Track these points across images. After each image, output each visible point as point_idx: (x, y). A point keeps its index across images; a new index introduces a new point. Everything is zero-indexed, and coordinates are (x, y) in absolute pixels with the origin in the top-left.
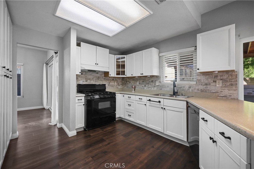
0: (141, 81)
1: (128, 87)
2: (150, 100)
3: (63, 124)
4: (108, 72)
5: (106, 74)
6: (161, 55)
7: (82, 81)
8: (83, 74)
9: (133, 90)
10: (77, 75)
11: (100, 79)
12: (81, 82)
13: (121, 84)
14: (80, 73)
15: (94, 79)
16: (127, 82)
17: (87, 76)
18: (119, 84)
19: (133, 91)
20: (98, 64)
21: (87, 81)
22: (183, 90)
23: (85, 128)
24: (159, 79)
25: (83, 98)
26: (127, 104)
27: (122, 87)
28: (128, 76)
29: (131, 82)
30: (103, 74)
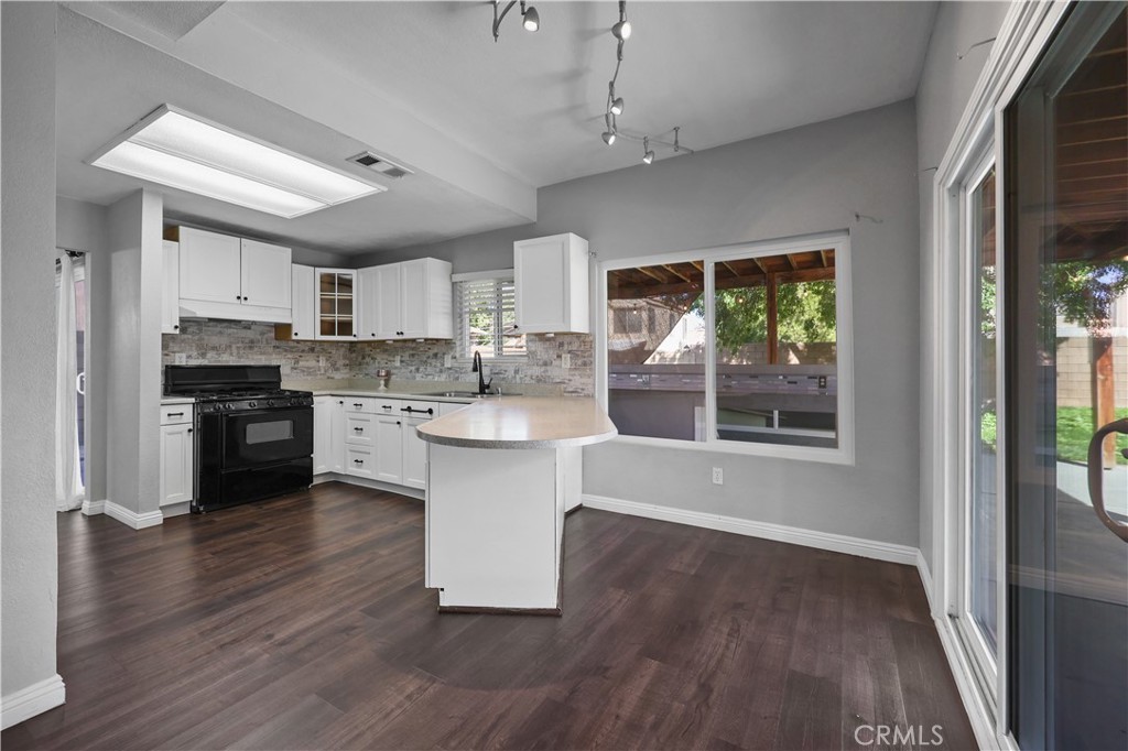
0: (407, 353)
1: (367, 375)
2: (409, 409)
3: (107, 501)
4: (288, 327)
5: (282, 331)
6: (457, 277)
7: (184, 355)
8: (190, 330)
9: (382, 382)
10: (163, 334)
11: (256, 349)
12: (180, 358)
13: (344, 365)
14: (176, 327)
15: (234, 346)
16: (364, 358)
17: (206, 337)
18: (338, 366)
19: (382, 387)
20: (246, 299)
21: (203, 355)
22: (504, 378)
23: (194, 504)
24: (452, 348)
25: (188, 411)
26: (351, 425)
27: (348, 376)
28: (361, 339)
29: (379, 358)
30: (270, 332)
